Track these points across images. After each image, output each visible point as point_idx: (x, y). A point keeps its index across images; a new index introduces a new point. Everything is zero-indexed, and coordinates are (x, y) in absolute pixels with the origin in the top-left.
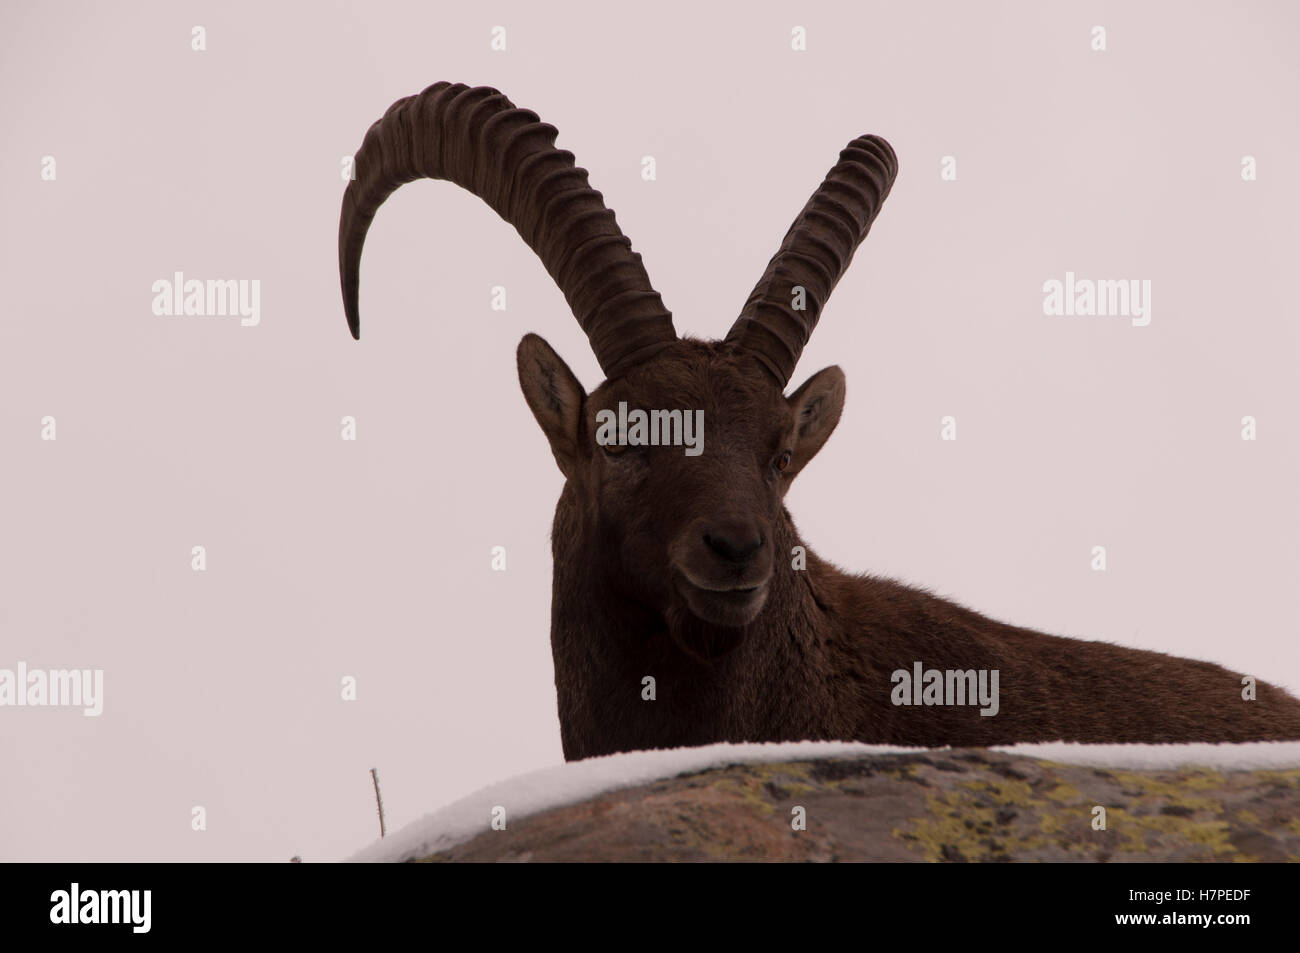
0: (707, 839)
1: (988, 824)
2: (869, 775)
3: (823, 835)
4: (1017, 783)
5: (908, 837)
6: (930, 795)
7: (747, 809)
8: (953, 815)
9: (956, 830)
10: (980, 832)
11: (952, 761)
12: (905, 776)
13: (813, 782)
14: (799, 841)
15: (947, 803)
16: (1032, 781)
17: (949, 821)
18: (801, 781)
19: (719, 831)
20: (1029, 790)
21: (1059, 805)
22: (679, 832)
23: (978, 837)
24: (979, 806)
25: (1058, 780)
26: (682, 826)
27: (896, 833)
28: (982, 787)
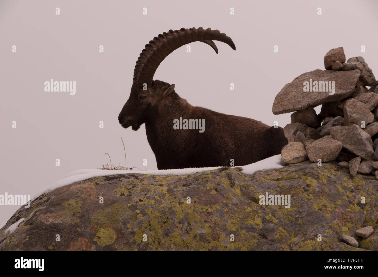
0: (82, 194)
1: (130, 188)
2: (114, 180)
3: (101, 192)
4: (138, 180)
5: (116, 192)
6: (122, 183)
7: (91, 188)
8: (125, 187)
9: (124, 190)
10: (129, 190)
11: (129, 176)
12: (119, 180)
13: (104, 182)
14: (97, 193)
15: (124, 185)
16: (140, 180)
17: (124, 188)
18: (102, 182)
19: (84, 192)
20: (139, 181)
21: (143, 184)
22: (78, 193)
23: (128, 191)
24: (130, 185)
25: (145, 179)
26: (79, 191)
27: (114, 191)
28: (132, 181)
